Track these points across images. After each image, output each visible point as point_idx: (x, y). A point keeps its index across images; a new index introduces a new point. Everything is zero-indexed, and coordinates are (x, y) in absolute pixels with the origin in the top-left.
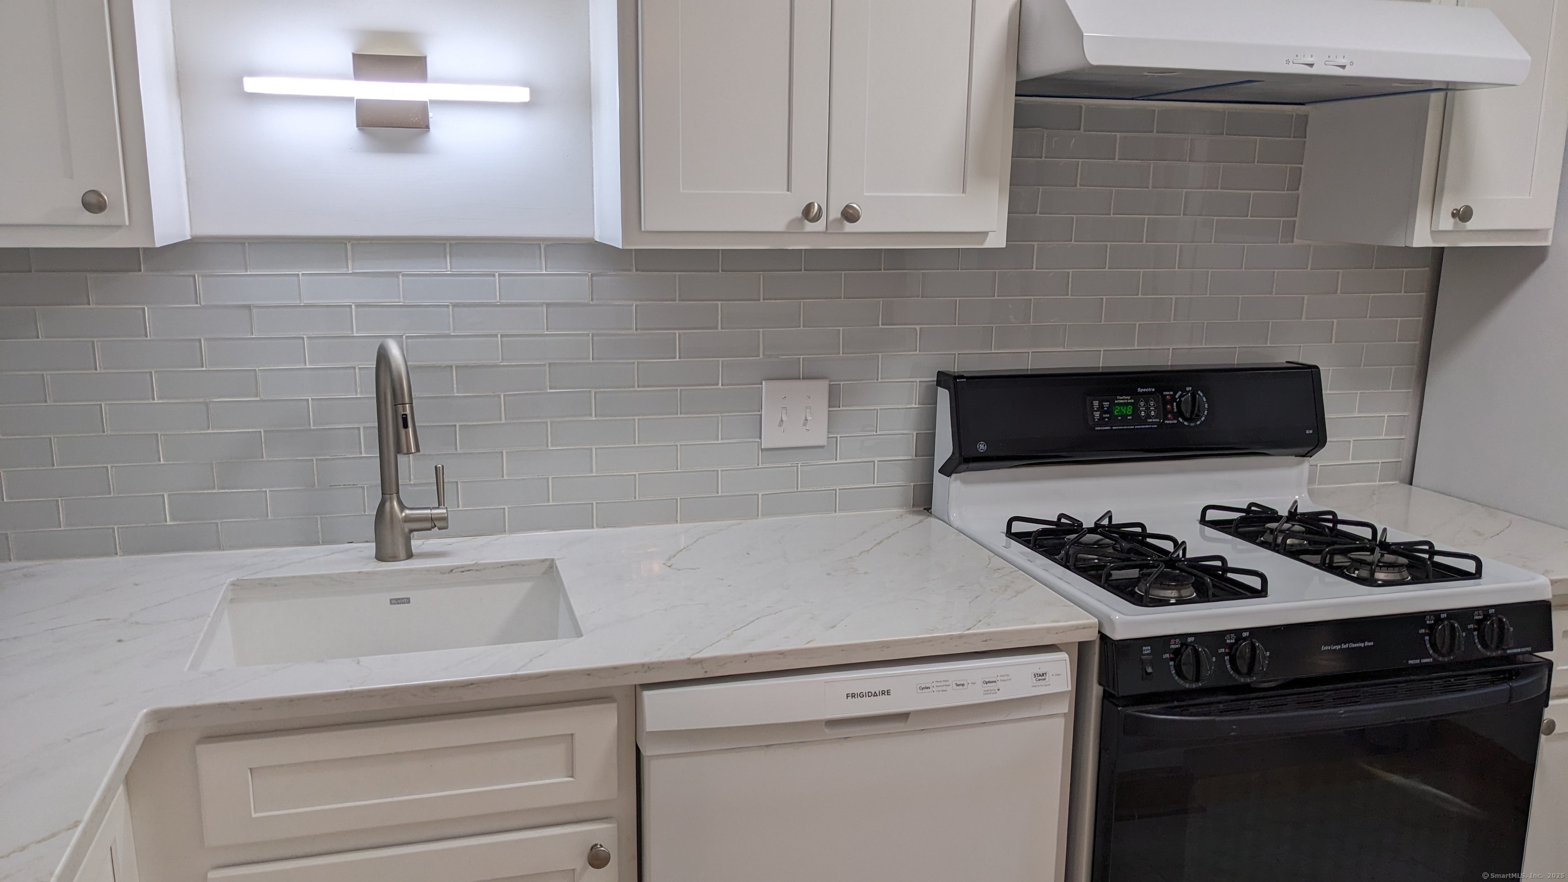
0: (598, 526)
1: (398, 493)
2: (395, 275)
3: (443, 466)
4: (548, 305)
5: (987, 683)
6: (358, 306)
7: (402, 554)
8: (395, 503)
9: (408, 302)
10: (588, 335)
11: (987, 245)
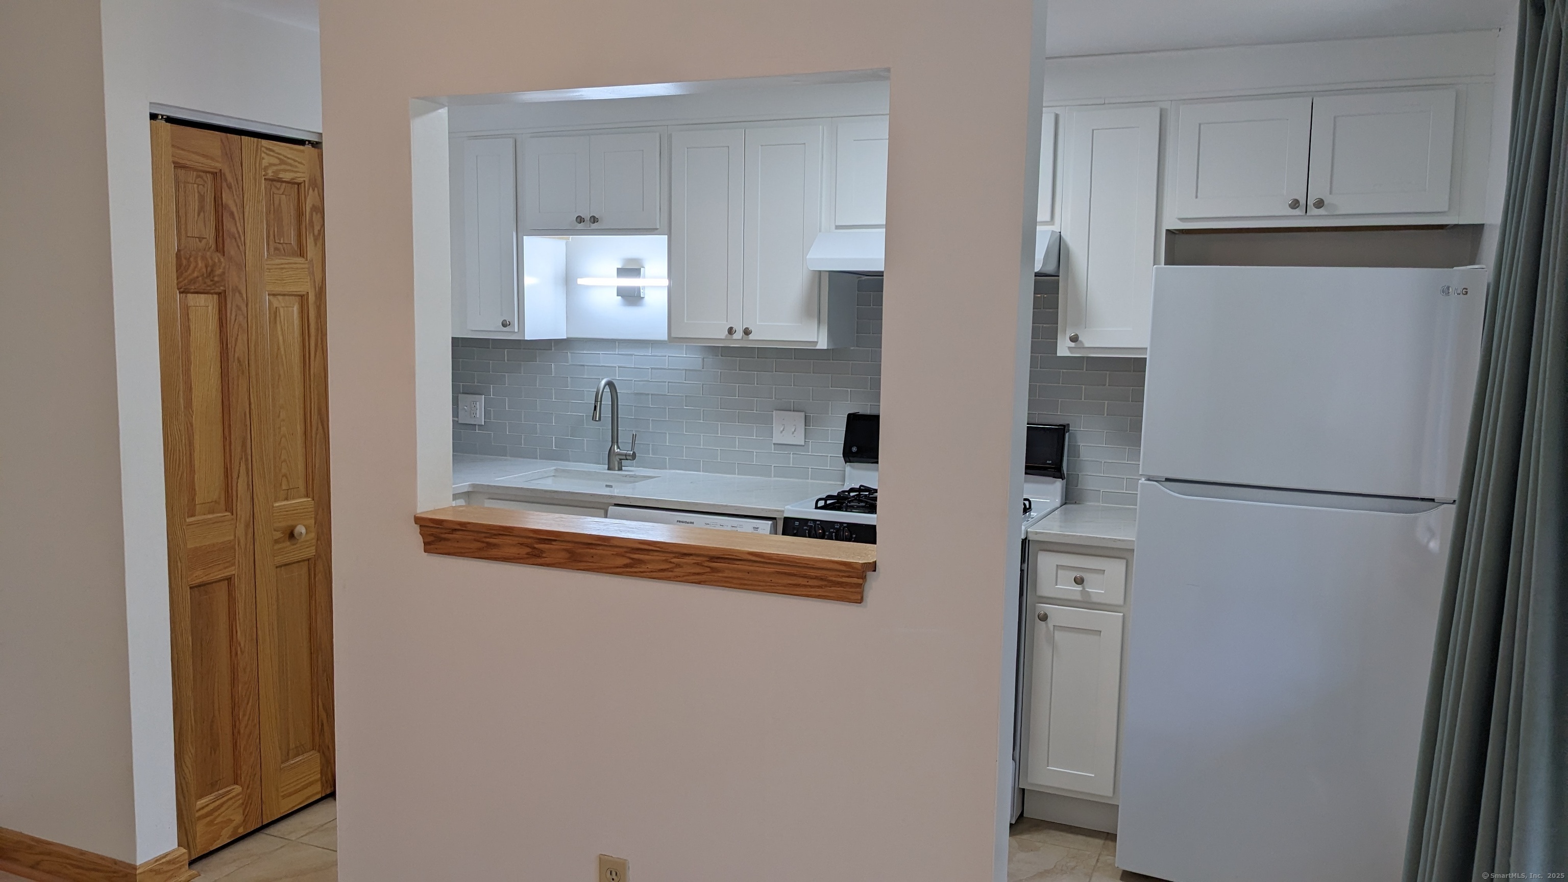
0: (703, 471)
1: (617, 442)
2: (632, 355)
3: (636, 435)
4: (686, 370)
5: (733, 527)
6: (619, 367)
7: (617, 468)
8: (616, 446)
9: (636, 366)
10: (700, 384)
11: (817, 348)
